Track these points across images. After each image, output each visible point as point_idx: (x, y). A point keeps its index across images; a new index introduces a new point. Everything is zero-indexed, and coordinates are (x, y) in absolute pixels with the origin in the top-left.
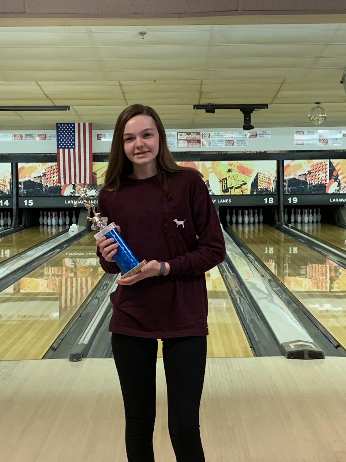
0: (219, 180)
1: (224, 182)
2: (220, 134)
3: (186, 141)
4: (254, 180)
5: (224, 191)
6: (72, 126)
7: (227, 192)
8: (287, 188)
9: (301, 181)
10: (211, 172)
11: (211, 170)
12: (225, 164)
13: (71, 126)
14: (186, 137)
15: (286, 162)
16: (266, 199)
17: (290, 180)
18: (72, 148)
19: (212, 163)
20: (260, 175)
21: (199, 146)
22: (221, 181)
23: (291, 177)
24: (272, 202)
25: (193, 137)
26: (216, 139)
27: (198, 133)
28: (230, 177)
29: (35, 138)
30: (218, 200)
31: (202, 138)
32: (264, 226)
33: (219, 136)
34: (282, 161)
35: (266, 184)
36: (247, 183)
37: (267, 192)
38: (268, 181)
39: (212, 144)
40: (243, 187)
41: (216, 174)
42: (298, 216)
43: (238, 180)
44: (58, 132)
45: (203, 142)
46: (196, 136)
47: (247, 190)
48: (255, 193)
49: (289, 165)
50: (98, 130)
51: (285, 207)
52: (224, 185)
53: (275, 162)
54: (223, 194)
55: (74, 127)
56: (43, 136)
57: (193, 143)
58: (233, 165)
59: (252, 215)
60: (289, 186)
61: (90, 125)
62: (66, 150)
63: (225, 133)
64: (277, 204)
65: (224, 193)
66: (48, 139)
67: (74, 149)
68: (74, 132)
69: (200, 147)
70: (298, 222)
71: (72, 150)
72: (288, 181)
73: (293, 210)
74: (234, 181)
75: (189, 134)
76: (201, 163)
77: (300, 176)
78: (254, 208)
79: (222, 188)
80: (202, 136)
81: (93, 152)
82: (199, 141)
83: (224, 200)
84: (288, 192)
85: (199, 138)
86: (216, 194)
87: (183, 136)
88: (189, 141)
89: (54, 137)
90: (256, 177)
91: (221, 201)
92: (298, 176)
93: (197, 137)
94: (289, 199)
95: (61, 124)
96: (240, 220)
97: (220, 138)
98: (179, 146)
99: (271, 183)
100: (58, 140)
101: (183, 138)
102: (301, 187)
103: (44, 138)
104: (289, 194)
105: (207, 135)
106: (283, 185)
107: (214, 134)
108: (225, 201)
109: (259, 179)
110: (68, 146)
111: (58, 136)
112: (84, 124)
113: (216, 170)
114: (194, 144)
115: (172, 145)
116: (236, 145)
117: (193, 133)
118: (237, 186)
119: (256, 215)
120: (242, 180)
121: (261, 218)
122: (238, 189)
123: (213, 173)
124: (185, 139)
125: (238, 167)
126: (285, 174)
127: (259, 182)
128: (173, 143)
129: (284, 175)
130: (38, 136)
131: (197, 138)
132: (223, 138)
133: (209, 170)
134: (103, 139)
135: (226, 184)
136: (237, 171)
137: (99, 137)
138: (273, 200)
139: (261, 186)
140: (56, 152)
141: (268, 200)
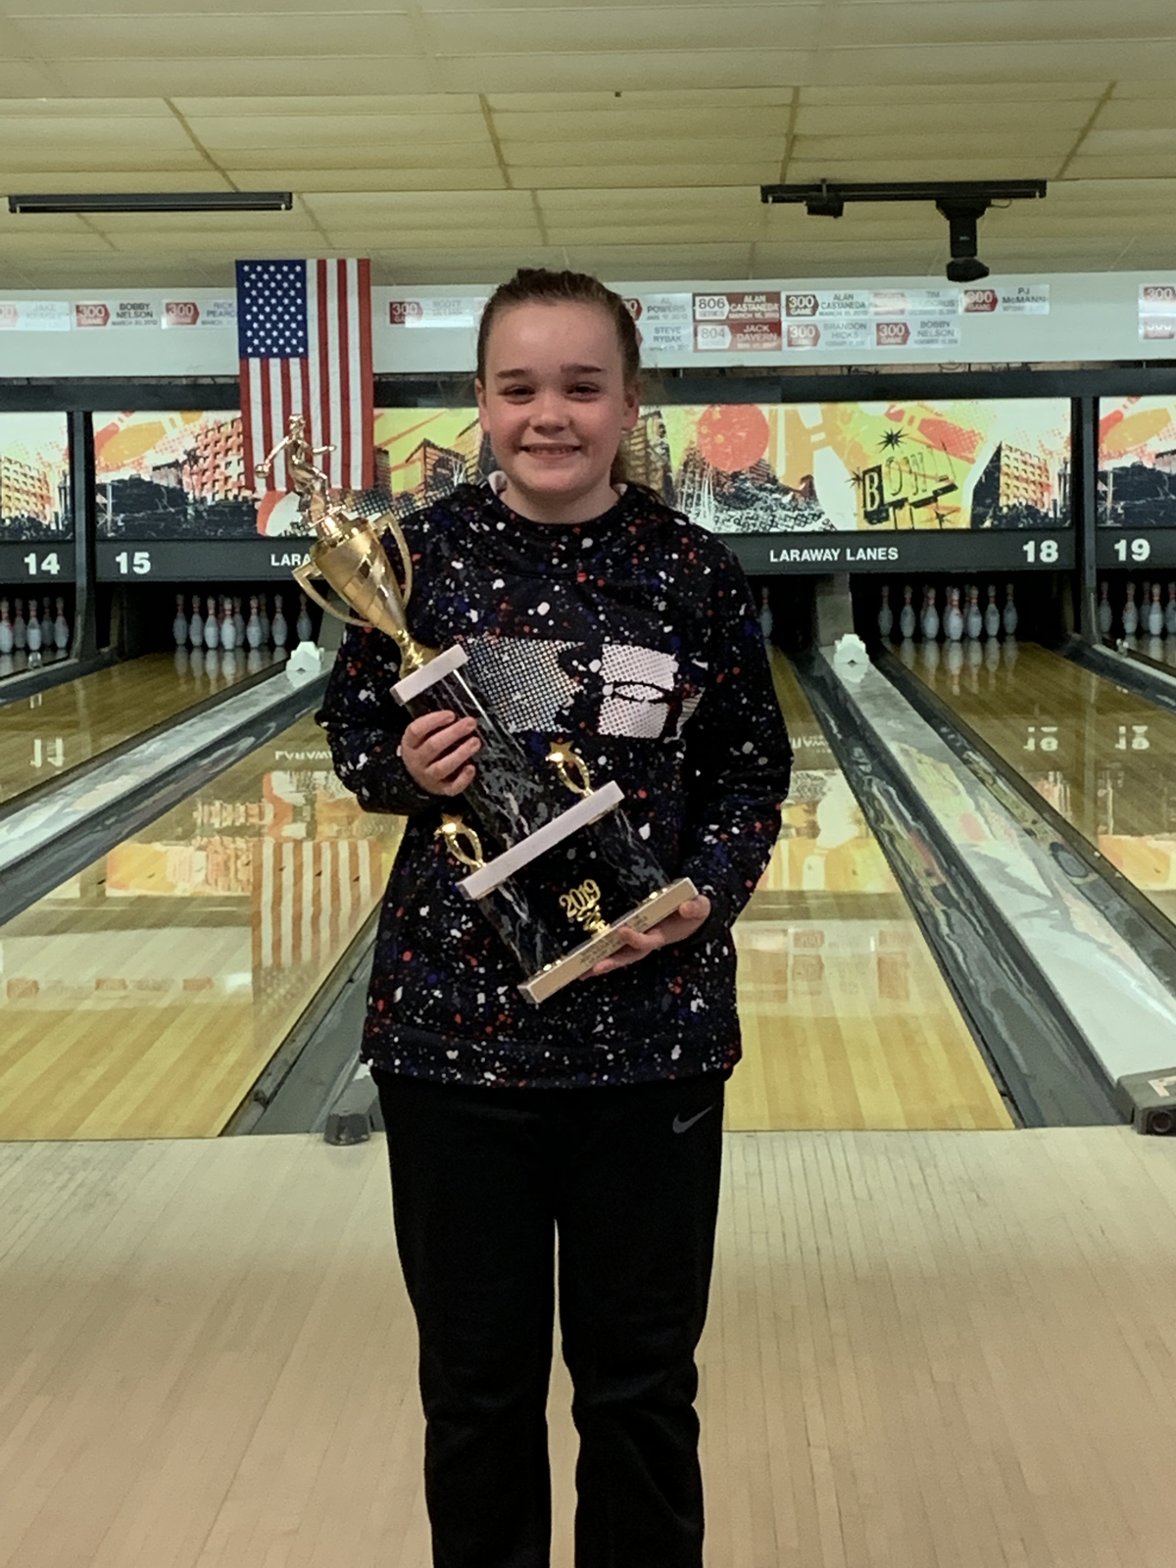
0: (851, 476)
1: (872, 481)
2: (855, 299)
3: (726, 329)
4: (985, 473)
5: (869, 517)
6: (294, 272)
7: (880, 521)
8: (1109, 503)
9: (1166, 478)
10: (822, 444)
11: (822, 436)
12: (874, 413)
13: (292, 270)
14: (725, 310)
15: (1108, 406)
16: (1030, 547)
17: (1121, 475)
18: (295, 354)
19: (823, 411)
20: (1007, 456)
21: (774, 344)
22: (857, 479)
23: (1127, 462)
24: (1055, 556)
25: (753, 312)
26: (843, 317)
27: (773, 297)
28: (893, 464)
29: (155, 318)
30: (848, 551)
31: (789, 314)
32: (1020, 649)
33: (850, 305)
34: (1091, 400)
35: (1033, 487)
36: (957, 484)
37: (1035, 521)
38: (1037, 478)
39: (826, 335)
40: (944, 500)
41: (839, 449)
42: (1149, 613)
43: (924, 476)
44: (242, 294)
45: (789, 332)
46: (762, 308)
47: (956, 510)
48: (987, 524)
49: (1117, 417)
50: (391, 285)
51: (1102, 575)
52: (872, 495)
53: (1064, 405)
54: (866, 526)
55: (302, 277)
56: (186, 309)
57: (753, 333)
58: (906, 418)
59: (975, 608)
60: (1117, 497)
61: (364, 265)
62: (275, 364)
63: (876, 295)
64: (1073, 566)
65: (871, 522)
66: (204, 323)
67: (304, 357)
68: (302, 293)
69: (779, 348)
70: (1148, 632)
71: (295, 364)
72: (1116, 476)
73: (1131, 590)
74: (908, 479)
75: (735, 299)
76: (782, 409)
77: (1160, 455)
78: (981, 580)
79: (865, 506)
80: (788, 308)
81: (376, 370)
82: (775, 327)
83: (869, 550)
84: (1115, 516)
85: (777, 316)
86: (840, 527)
87: (716, 308)
88: (737, 327)
89: (228, 314)
90: (992, 461)
91: (861, 554)
92: (1153, 456)
93: (767, 311)
94: (1117, 546)
95: (253, 264)
96: (931, 625)
97: (856, 313)
98: (701, 346)
99: (1048, 485)
100: (243, 326)
101: (715, 314)
102: (1162, 501)
103: (189, 320)
104: (1118, 525)
105: (805, 302)
106: (1096, 491)
107: (831, 301)
108: (877, 554)
109: (1004, 469)
110: (282, 348)
111: (243, 310)
112: (342, 265)
113: (839, 438)
114: (758, 336)
115: (673, 343)
116: (916, 342)
117: (754, 295)
118: (921, 496)
119: (992, 607)
120: (941, 474)
121: (1011, 618)
122: (922, 509)
123: (829, 449)
124: (724, 318)
125: (926, 426)
126: (1104, 448)
127: (1003, 479)
128: (675, 334)
129: (1100, 455)
130: (168, 309)
131: (767, 316)
132: (866, 313)
133: (815, 438)
134: (411, 322)
135: (880, 488)
136: (921, 442)
137: (396, 314)
138: (1058, 550)
139: (1012, 495)
140: (237, 373)
141: (1038, 551)
